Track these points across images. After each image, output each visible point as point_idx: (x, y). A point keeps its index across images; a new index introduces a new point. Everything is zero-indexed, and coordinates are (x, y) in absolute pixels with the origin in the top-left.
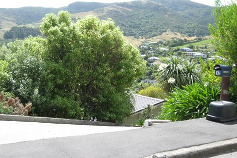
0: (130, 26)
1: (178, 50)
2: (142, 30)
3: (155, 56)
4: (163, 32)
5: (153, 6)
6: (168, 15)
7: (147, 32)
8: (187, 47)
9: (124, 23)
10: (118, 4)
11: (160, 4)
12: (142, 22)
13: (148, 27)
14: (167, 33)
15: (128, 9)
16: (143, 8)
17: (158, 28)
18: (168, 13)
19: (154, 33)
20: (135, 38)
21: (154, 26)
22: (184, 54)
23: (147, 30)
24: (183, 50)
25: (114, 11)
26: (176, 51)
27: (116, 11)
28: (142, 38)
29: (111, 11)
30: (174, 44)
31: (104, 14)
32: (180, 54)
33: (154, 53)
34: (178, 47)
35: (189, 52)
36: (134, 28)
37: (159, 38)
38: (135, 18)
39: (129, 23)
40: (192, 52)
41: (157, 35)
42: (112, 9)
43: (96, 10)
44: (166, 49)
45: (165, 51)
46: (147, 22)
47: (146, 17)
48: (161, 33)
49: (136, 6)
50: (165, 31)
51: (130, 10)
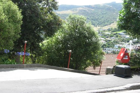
0: (92, 19)
1: (117, 34)
2: (99, 22)
3: (102, 37)
4: (112, 23)
5: (107, 7)
6: (115, 13)
7: (102, 23)
8: (122, 32)
9: (89, 17)
10: (86, 6)
11: (111, 7)
12: (100, 17)
13: (103, 20)
14: (114, 24)
15: (92, 9)
16: (101, 9)
17: (108, 21)
18: (116, 12)
19: (106, 23)
20: (95, 26)
21: (107, 20)
22: (120, 36)
23: (102, 22)
24: (119, 34)
25: (83, 10)
26: (115, 34)
27: (84, 10)
28: (99, 26)
29: (82, 10)
30: (114, 30)
31: (77, 12)
32: (117, 36)
33: (101, 35)
34: (117, 32)
35: (123, 35)
36: (94, 20)
37: (109, 27)
38: (96, 15)
39: (92, 17)
40: (125, 35)
41: (108, 25)
42: (82, 9)
43: (72, 9)
44: (109, 33)
45: (108, 34)
46: (102, 17)
47: (102, 14)
48: (111, 24)
49: (97, 8)
50: (113, 23)
51: (93, 10)
